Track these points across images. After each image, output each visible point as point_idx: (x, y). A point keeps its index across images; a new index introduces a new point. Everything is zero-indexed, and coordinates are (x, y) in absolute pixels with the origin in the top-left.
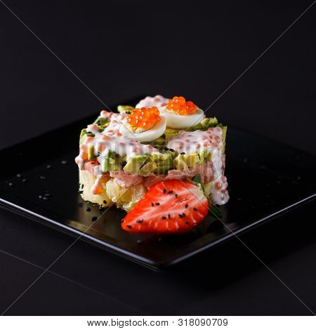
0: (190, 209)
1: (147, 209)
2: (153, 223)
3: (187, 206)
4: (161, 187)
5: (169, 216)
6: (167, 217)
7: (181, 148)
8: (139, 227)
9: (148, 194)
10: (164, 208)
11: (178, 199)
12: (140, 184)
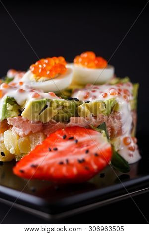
0: (92, 155)
1: (44, 154)
2: (49, 168)
3: (87, 152)
4: (61, 134)
5: (67, 161)
6: (65, 162)
7: (86, 97)
8: (33, 172)
9: (46, 140)
10: (62, 154)
11: (79, 145)
12: (38, 132)
